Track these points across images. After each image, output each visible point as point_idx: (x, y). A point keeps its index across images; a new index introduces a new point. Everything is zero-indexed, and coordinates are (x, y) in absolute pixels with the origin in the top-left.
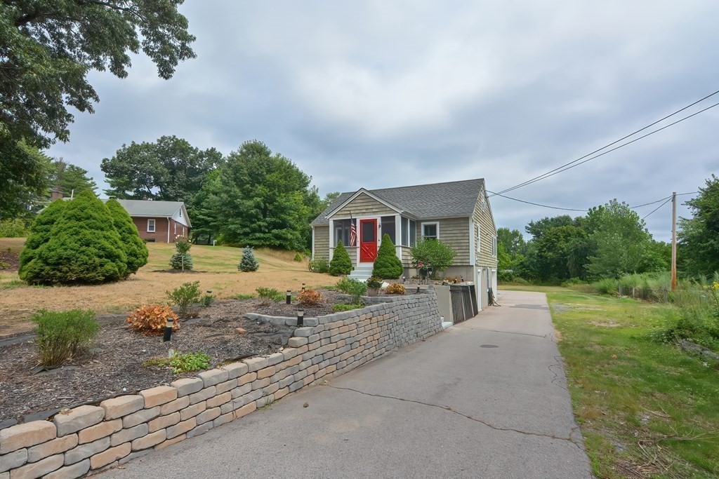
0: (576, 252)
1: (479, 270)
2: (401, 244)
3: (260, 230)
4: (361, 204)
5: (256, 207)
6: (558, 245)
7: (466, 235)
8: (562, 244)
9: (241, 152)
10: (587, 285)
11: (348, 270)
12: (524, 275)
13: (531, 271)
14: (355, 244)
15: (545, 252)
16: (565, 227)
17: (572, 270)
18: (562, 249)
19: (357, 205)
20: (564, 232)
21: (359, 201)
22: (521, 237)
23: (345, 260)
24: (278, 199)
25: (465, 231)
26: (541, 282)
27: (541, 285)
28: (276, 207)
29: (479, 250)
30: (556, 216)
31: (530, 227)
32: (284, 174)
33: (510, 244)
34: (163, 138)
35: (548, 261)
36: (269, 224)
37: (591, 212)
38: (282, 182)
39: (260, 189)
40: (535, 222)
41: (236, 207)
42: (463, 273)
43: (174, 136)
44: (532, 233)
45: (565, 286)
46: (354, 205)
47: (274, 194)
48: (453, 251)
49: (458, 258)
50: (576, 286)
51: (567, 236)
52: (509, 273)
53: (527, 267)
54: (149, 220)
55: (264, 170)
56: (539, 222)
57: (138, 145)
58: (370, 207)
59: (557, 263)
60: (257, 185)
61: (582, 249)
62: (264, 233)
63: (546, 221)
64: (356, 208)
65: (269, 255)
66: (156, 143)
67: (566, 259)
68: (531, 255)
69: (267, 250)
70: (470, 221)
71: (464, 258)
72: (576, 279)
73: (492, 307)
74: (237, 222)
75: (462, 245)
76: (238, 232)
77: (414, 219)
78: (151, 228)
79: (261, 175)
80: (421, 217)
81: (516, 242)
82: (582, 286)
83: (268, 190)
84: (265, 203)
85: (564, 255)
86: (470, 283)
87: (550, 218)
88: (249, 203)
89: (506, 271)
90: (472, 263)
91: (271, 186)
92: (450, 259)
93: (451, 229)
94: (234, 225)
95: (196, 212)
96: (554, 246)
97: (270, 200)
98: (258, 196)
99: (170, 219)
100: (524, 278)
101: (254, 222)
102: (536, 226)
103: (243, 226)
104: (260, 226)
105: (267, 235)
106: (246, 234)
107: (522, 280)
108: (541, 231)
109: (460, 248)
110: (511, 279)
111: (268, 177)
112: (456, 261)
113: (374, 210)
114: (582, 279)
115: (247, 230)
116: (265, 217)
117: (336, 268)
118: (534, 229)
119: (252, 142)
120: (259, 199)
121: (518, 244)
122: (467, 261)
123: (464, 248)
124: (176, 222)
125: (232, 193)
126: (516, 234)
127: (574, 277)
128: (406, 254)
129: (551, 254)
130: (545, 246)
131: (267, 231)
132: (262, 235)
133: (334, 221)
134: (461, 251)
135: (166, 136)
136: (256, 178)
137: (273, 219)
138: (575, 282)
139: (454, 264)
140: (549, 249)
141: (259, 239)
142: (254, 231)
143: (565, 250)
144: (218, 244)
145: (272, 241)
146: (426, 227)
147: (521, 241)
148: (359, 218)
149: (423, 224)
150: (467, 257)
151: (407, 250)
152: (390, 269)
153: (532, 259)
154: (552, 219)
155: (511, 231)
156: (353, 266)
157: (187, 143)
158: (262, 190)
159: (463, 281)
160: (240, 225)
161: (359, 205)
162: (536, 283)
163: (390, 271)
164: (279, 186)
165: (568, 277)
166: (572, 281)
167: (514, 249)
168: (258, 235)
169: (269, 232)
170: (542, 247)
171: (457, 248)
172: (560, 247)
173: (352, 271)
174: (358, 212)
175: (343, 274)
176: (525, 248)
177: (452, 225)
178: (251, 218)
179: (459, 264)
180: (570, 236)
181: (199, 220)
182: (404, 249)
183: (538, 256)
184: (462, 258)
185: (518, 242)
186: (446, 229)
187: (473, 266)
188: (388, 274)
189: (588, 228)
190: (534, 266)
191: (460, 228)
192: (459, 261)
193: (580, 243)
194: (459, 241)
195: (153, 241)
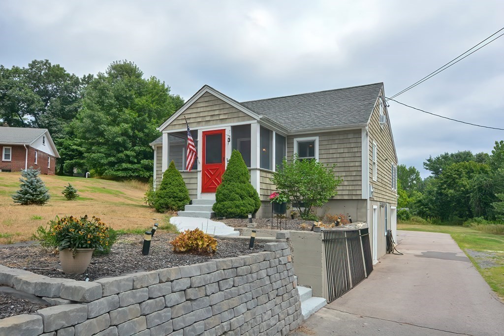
0: (480, 189)
1: (375, 207)
2: (258, 167)
3: (128, 160)
4: (205, 109)
5: (122, 134)
6: (460, 182)
7: (358, 155)
8: (465, 181)
9: (110, 74)
10: (493, 225)
11: (181, 204)
12: (422, 214)
13: (430, 209)
14: (195, 166)
15: (445, 189)
16: (467, 163)
17: (475, 209)
18: (464, 186)
19: (199, 110)
20: (466, 168)
21: (201, 105)
22: (418, 174)
23: (176, 189)
24: (148, 125)
25: (356, 150)
26: (440, 222)
27: (440, 224)
28: (147, 135)
29: (375, 179)
30: (457, 152)
31: (428, 163)
32: (157, 97)
33: (407, 182)
34: (34, 62)
35: (449, 199)
36: (138, 154)
37: (497, 146)
38: (154, 107)
39: (127, 113)
40: (434, 158)
41: (101, 134)
42: (351, 210)
43: (47, 61)
44: (430, 169)
45: (467, 226)
46: (195, 110)
47: (144, 120)
48: (336, 178)
49: (345, 188)
50: (481, 226)
51: (470, 172)
52: (406, 211)
53: (426, 205)
54: (4, 148)
55: (133, 92)
56: (438, 158)
57: (8, 70)
58: (217, 113)
59: (459, 201)
60: (124, 109)
61: (487, 186)
62: (132, 163)
63: (446, 157)
64: (197, 115)
65: (136, 188)
66: (27, 67)
67: (469, 197)
68: (430, 193)
69: (134, 183)
70: (363, 135)
71: (353, 188)
72: (480, 218)
73: (391, 255)
74: (102, 150)
75: (351, 169)
76: (102, 161)
77: (283, 133)
78: (7, 156)
79: (130, 98)
80: (293, 130)
81: (413, 180)
82: (488, 226)
83: (137, 114)
84: (133, 129)
85: (467, 192)
86: (361, 226)
87: (450, 154)
88: (116, 129)
89: (402, 209)
90: (365, 195)
91: (140, 111)
92: (332, 188)
93: (336, 146)
94: (98, 154)
95: (70, 142)
96: (455, 183)
97: (139, 126)
98: (126, 121)
99: (28, 146)
100: (423, 217)
101: (122, 152)
102: (435, 163)
103: (108, 155)
104: (127, 156)
105: (136, 166)
106: (112, 164)
107: (420, 219)
108: (441, 167)
109: (348, 174)
110: (408, 218)
111: (137, 100)
112: (340, 192)
113: (222, 117)
114: (486, 219)
115: (112, 159)
116: (134, 145)
117: (162, 201)
118: (433, 165)
119: (122, 63)
120: (126, 126)
121: (414, 182)
122: (358, 192)
123: (354, 174)
124: (37, 151)
125: (95, 118)
126: (412, 171)
127: (478, 216)
128: (268, 181)
129: (452, 191)
130: (445, 182)
131: (136, 161)
132: (129, 166)
133: (169, 134)
134: (349, 178)
135: (38, 60)
136: (123, 101)
137: (143, 148)
138: (479, 222)
139: (339, 198)
140: (450, 186)
141: (125, 170)
142: (121, 161)
143: (468, 187)
144: (90, 176)
145: (141, 172)
146: (301, 145)
147: (418, 178)
148: (201, 129)
149: (296, 141)
150: (357, 188)
151: (270, 175)
152: (237, 203)
153: (431, 197)
154: (452, 155)
155: (407, 168)
156: (191, 198)
157: (62, 69)
158: (130, 115)
159: (351, 221)
160: (105, 154)
161: (202, 110)
162: (435, 223)
163: (237, 207)
164: (150, 111)
165: (471, 216)
166: (476, 221)
167: (411, 187)
168: (124, 165)
169: (139, 163)
170: (442, 184)
171: (344, 174)
172: (462, 184)
173: (186, 206)
174: (199, 120)
175: (172, 209)
176: (422, 186)
177: (337, 142)
178: (119, 147)
179: (346, 197)
180: (473, 172)
181: (73, 150)
182: (264, 174)
183: (437, 193)
184: (351, 188)
185: (415, 179)
186: (328, 147)
187: (366, 200)
188: (233, 210)
189: (493, 163)
190: (432, 204)
191: (348, 146)
192: (347, 192)
193: (485, 180)
194: (347, 164)
195: (10, 171)
